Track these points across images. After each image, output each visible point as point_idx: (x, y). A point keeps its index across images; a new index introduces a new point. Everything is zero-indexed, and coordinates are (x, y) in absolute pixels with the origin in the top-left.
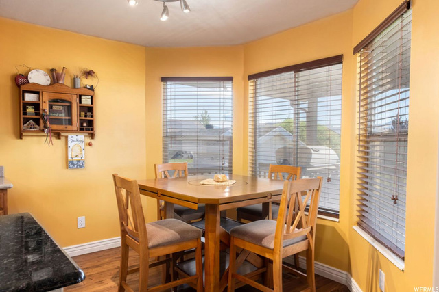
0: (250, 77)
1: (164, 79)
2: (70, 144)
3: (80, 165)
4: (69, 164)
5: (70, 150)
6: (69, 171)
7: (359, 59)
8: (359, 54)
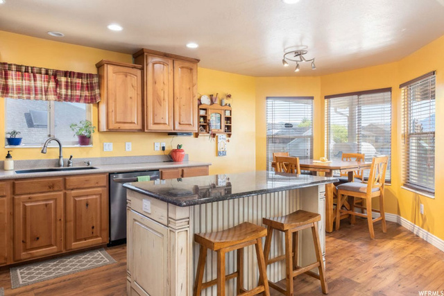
0: (327, 97)
1: (267, 98)
2: (219, 141)
3: (224, 154)
4: (218, 153)
5: (219, 144)
6: (218, 157)
7: (403, 91)
8: (403, 88)
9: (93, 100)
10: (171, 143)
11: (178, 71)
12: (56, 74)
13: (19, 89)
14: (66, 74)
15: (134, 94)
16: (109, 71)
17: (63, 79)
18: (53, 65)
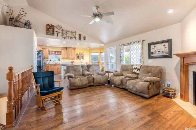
1: (91, 53)
2: (81, 60)
4: (81, 62)
9: (60, 55)
10: (72, 61)
11: (72, 50)
12: (55, 51)
13: (51, 54)
14: (57, 51)
15: (66, 53)
16: (62, 51)
17: (56, 52)
18: (55, 50)
